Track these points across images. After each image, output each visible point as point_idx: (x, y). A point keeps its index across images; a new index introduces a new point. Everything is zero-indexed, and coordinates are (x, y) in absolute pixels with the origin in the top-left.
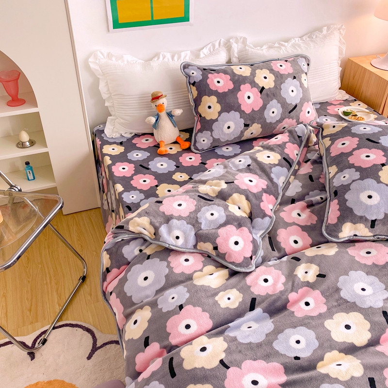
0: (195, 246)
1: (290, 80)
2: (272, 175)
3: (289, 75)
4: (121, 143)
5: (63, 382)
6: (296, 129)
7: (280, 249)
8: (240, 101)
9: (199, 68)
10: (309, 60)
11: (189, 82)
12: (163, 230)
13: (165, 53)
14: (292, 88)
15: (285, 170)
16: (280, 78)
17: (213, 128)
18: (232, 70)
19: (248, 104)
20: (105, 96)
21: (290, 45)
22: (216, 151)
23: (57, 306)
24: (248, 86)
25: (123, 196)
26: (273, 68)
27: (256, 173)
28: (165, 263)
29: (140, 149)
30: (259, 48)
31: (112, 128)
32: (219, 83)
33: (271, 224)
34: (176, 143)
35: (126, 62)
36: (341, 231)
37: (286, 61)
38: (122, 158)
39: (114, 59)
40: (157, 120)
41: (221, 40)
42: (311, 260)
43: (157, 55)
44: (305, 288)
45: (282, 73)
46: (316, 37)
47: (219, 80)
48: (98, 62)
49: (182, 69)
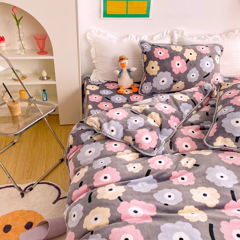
0: (122, 138)
2: (181, 107)
3: (207, 54)
4: (98, 85)
5: (36, 213)
6: (204, 85)
7: (175, 149)
8: (172, 66)
9: (150, 44)
10: (222, 48)
11: (143, 52)
12: (105, 125)
13: (132, 35)
14: (207, 62)
15: (191, 106)
16: (200, 56)
17: (153, 80)
18: (170, 48)
19: (177, 68)
20: (93, 57)
21: (212, 38)
22: (153, 95)
23: (44, 172)
24: (179, 57)
25: (91, 111)
26: (197, 49)
27: (170, 105)
28: (103, 145)
29: (108, 89)
30: (191, 38)
31: (95, 76)
32: (162, 54)
33: (173, 133)
34: (130, 88)
35: (108, 38)
36: (216, 141)
37: (207, 46)
38: (97, 92)
39: (101, 35)
40: (120, 73)
41: (168, 31)
42: (192, 156)
43: (127, 36)
44: (184, 171)
45: (202, 52)
46: (230, 35)
47: (161, 52)
48: (92, 36)
49: (140, 44)
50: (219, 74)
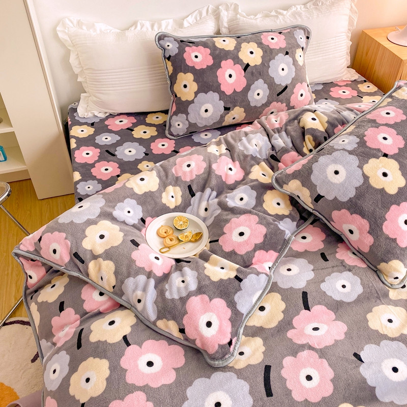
1: (281, 56)
3: (280, 50)
4: (92, 124)
8: (220, 80)
9: (175, 40)
10: (309, 33)
11: (164, 56)
13: (143, 22)
14: (283, 66)
16: (269, 54)
17: (189, 111)
18: (214, 43)
19: (228, 84)
20: (77, 70)
21: (290, 12)
22: (193, 137)
24: (230, 62)
25: (78, 186)
26: (263, 41)
29: (111, 131)
30: (252, 17)
31: (86, 106)
32: (198, 58)
35: (98, 32)
37: (280, 33)
38: (89, 141)
39: (84, 28)
41: (209, 6)
43: (135, 24)
45: (272, 47)
46: (322, 4)
47: (197, 54)
48: (67, 31)
49: (157, 40)
50: (305, 85)
